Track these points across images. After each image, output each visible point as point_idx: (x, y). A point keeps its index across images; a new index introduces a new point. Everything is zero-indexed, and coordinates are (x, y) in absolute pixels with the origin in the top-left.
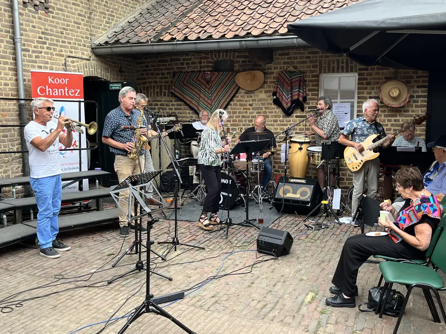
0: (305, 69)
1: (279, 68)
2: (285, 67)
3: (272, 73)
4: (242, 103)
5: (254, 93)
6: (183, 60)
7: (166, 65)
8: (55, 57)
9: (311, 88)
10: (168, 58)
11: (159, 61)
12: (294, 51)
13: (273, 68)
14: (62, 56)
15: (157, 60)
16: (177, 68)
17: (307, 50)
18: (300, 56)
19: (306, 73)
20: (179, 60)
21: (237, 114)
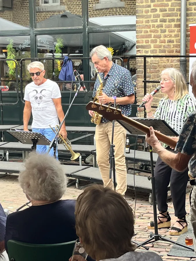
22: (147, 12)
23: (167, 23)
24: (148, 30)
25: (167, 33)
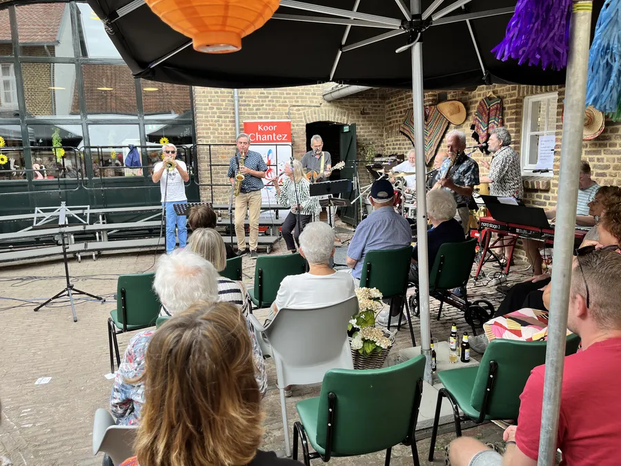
1: (481, 95)
2: (487, 93)
7: (403, 103)
8: (278, 107)
13: (477, 96)
14: (287, 106)
16: (409, 105)
22: (206, 109)
23: (223, 119)
24: (208, 124)
25: (223, 127)
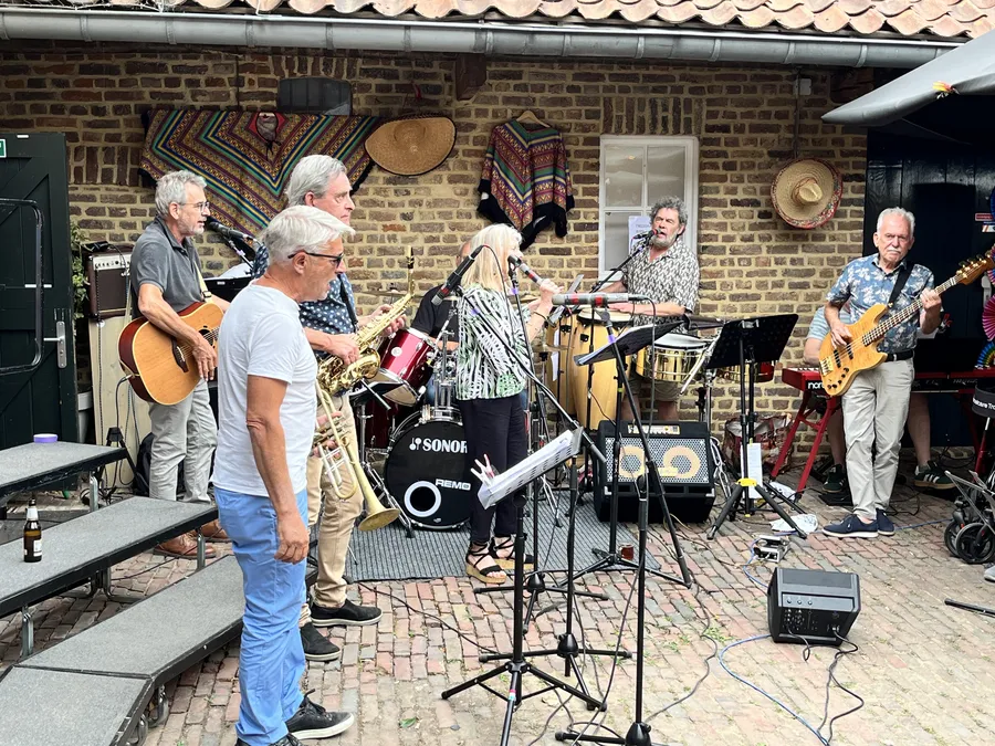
0: (566, 120)
1: (490, 114)
2: (509, 112)
3: (472, 127)
4: (378, 209)
5: (415, 181)
6: (174, 71)
7: (112, 83)
9: (581, 172)
10: (121, 62)
11: (84, 69)
12: (533, 69)
13: (473, 113)
15: (77, 64)
16: (153, 95)
17: (572, 68)
18: (552, 83)
19: (569, 130)
20: (162, 68)
21: (364, 244)
